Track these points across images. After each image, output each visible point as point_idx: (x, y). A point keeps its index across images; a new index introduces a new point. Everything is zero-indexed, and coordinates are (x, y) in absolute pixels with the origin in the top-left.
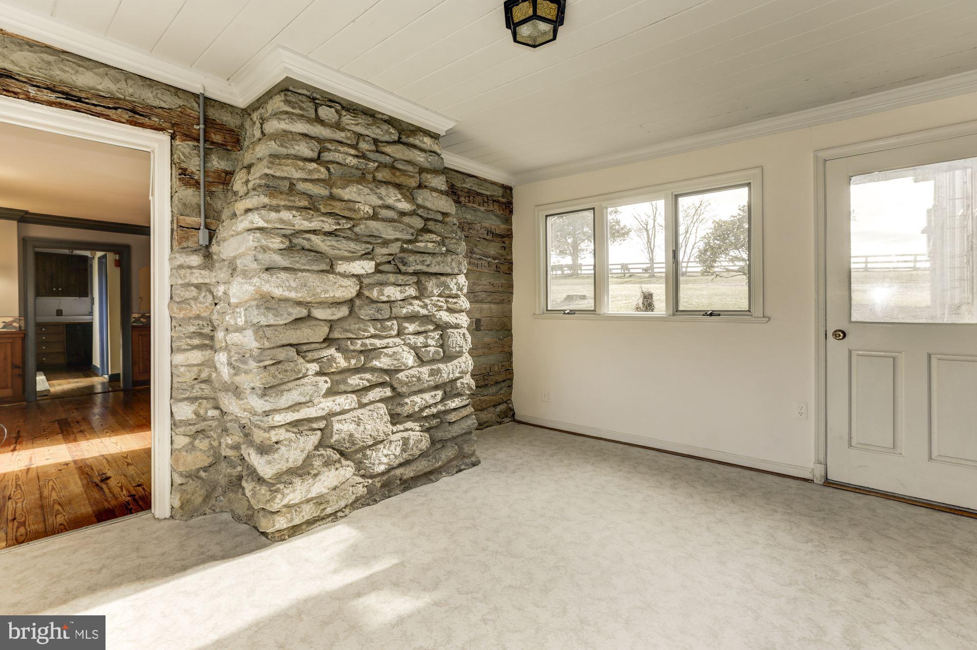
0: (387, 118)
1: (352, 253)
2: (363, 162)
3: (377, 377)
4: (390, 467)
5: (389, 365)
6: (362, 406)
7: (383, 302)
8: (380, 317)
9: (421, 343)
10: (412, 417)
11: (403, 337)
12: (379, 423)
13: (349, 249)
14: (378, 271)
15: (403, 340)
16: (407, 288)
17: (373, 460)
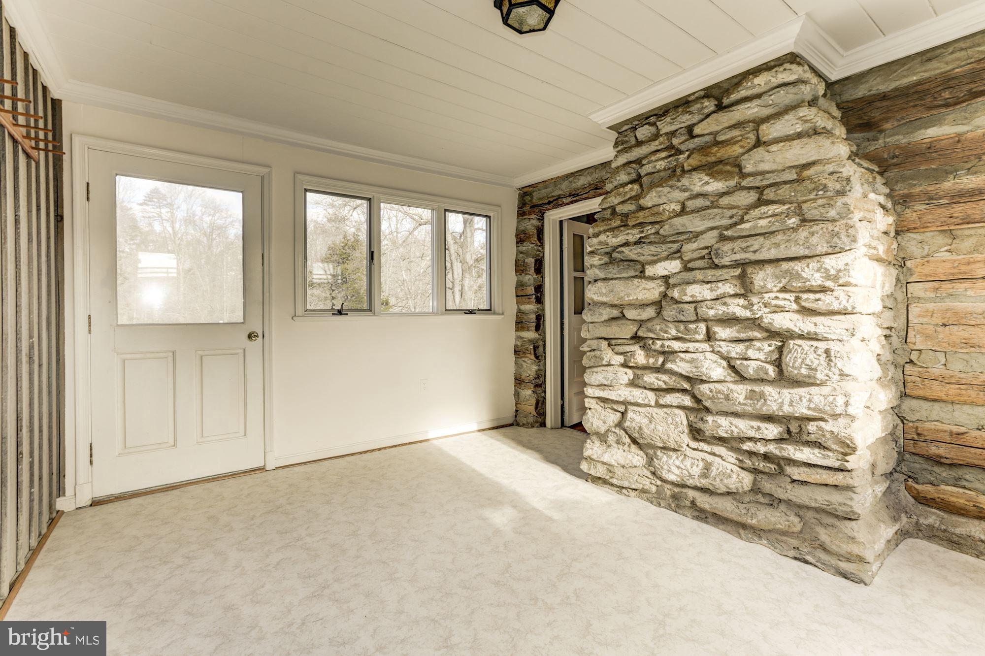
0: (702, 93)
1: (653, 255)
2: (671, 160)
3: (674, 381)
4: (683, 483)
5: (687, 372)
6: (658, 405)
7: (687, 303)
8: (682, 318)
9: (737, 353)
10: (727, 443)
11: (713, 344)
12: (673, 430)
13: (651, 253)
14: (686, 269)
15: (711, 346)
16: (720, 284)
17: (663, 463)
